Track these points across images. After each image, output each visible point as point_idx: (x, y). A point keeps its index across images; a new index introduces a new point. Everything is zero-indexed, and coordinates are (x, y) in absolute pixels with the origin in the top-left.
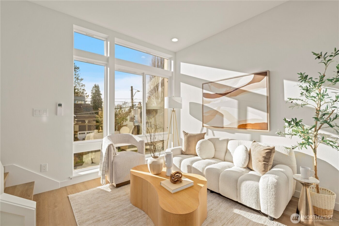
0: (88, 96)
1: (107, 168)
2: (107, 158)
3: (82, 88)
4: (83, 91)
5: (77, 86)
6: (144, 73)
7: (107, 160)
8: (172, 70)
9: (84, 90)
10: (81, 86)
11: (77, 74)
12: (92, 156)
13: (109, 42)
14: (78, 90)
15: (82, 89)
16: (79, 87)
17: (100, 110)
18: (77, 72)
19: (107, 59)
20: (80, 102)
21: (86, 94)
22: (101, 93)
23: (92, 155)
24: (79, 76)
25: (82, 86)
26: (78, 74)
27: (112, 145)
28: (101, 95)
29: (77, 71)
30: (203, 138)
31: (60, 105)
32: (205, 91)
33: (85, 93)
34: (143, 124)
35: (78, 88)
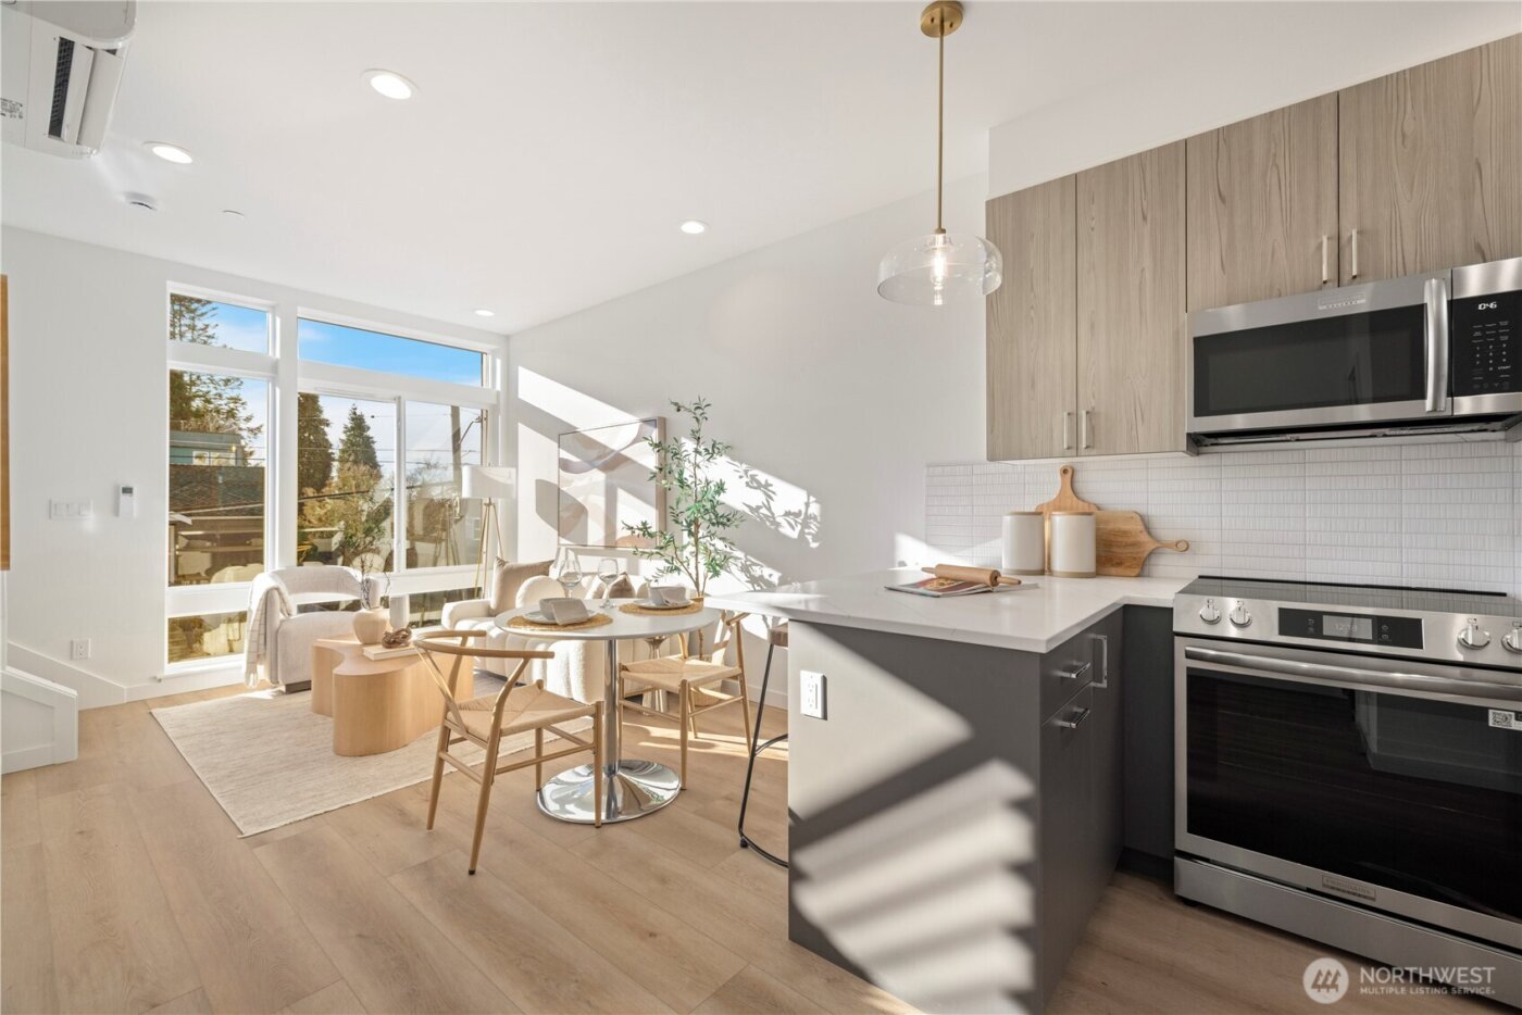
0: (259, 429)
1: (262, 647)
2: (263, 622)
3: (229, 392)
4: (232, 405)
5: (198, 382)
6: (399, 398)
7: (263, 626)
8: (498, 387)
9: (236, 400)
10: (221, 383)
11: (203, 327)
12: (231, 633)
13: (278, 320)
14: (208, 401)
15: (225, 396)
16: (211, 385)
17: (311, 495)
18: (202, 315)
19: (275, 367)
20: (211, 459)
21: (248, 419)
22: (325, 416)
23: (230, 629)
24: (209, 337)
25: (226, 385)
26: (207, 326)
27: (277, 589)
28: (328, 425)
29: (199, 312)
30: (546, 573)
31: (128, 490)
32: (565, 455)
33: (242, 413)
34: (399, 541)
35: (205, 389)
